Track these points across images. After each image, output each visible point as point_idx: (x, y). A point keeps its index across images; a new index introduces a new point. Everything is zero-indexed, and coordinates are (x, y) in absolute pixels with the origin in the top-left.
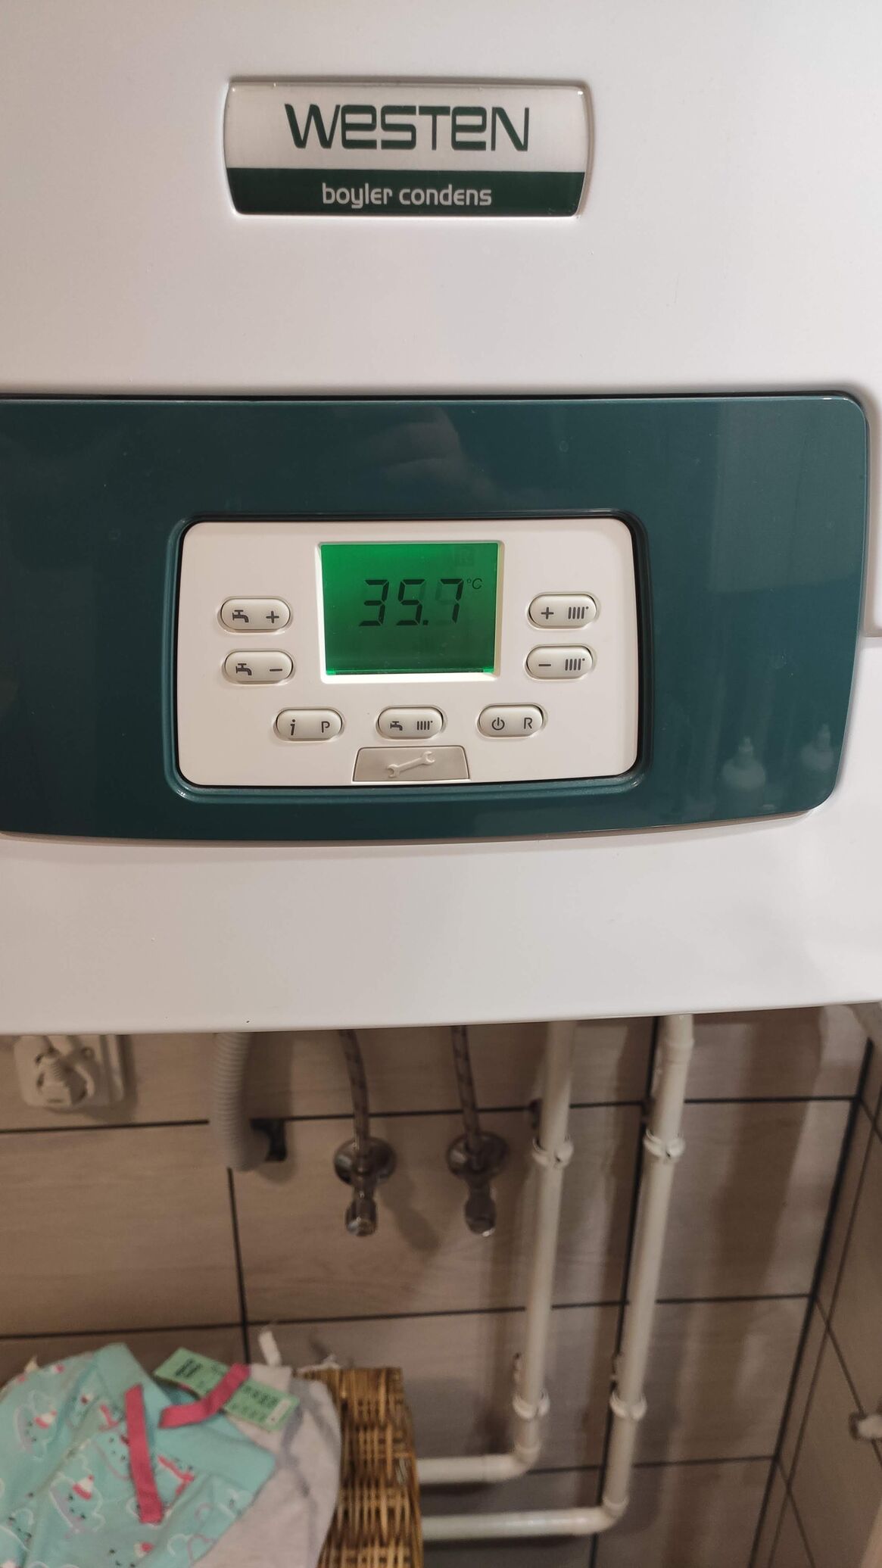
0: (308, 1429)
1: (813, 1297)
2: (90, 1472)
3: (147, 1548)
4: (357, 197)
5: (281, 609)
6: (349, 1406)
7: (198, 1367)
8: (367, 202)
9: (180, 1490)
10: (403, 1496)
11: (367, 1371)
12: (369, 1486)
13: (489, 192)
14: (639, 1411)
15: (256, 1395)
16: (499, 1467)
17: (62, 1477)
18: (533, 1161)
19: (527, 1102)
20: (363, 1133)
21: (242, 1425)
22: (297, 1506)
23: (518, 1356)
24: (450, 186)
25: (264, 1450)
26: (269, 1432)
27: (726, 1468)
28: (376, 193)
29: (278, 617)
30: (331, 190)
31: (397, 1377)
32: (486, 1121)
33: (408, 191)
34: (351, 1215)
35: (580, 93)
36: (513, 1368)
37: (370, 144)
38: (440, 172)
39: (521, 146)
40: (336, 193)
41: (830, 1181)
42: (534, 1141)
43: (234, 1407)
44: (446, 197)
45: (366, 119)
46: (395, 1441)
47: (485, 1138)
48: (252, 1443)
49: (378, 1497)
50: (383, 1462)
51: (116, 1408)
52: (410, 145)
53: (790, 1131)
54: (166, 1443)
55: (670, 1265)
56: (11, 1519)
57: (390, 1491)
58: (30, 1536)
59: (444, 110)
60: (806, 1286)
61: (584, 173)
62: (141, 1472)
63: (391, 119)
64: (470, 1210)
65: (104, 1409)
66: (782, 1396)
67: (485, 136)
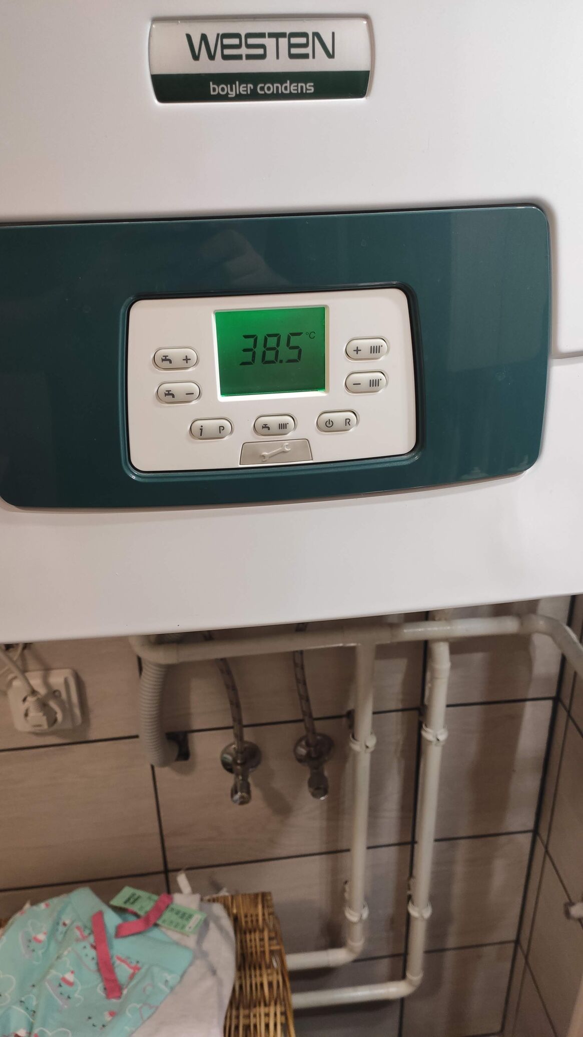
0: (213, 933)
1: (536, 832)
2: (72, 969)
3: (112, 1014)
4: (232, 90)
5: (192, 354)
6: (239, 919)
7: (139, 897)
8: (238, 93)
9: (132, 977)
10: (277, 974)
11: (249, 895)
12: (255, 969)
13: (312, 84)
14: (427, 913)
15: (178, 913)
16: (337, 957)
17: (53, 972)
18: (350, 749)
19: (344, 712)
20: (239, 737)
21: (170, 933)
22: (209, 982)
23: (346, 882)
24: (288, 82)
25: (186, 947)
26: (188, 936)
27: (486, 950)
28: (243, 87)
29: (190, 359)
30: (216, 86)
31: (269, 898)
32: (319, 726)
33: (263, 85)
34: (234, 791)
35: (365, 22)
36: (344, 891)
37: (239, 57)
38: (282, 73)
39: (331, 56)
40: (218, 88)
41: (542, 754)
42: (351, 736)
43: (164, 921)
44: (286, 88)
45: (235, 41)
46: (270, 939)
47: (319, 738)
48: (177, 944)
49: (261, 975)
50: (263, 952)
51: (86, 927)
52: (263, 57)
53: (516, 720)
54: (120, 948)
55: (443, 816)
56: (21, 1002)
57: (269, 971)
58: (34, 1012)
59: (283, 35)
60: (530, 825)
61: (368, 72)
62: (105, 967)
63: (251, 41)
64: (311, 784)
65: (78, 928)
66: (519, 900)
67: (309, 50)
